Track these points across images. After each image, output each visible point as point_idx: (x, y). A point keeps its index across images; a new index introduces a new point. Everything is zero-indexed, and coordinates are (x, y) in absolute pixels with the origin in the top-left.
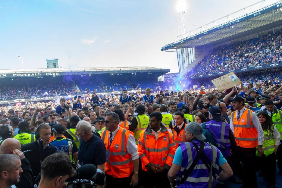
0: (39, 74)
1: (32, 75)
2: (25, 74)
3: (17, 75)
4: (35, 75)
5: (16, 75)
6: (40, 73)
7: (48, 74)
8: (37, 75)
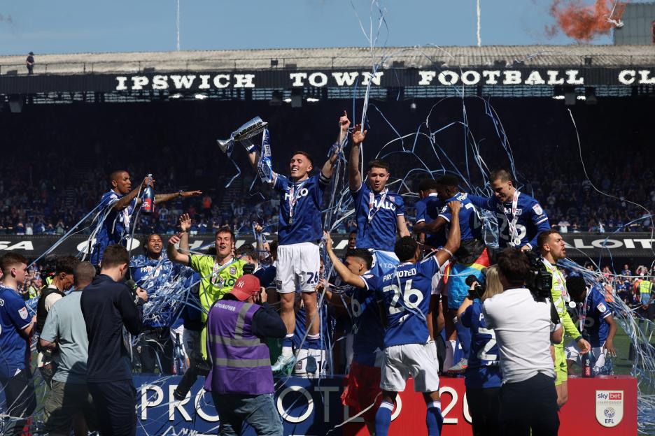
0: (572, 74)
1: (529, 82)
2: (492, 74)
3: (442, 78)
4: (546, 78)
5: (435, 81)
6: (582, 72)
7: (628, 77)
8: (561, 81)
